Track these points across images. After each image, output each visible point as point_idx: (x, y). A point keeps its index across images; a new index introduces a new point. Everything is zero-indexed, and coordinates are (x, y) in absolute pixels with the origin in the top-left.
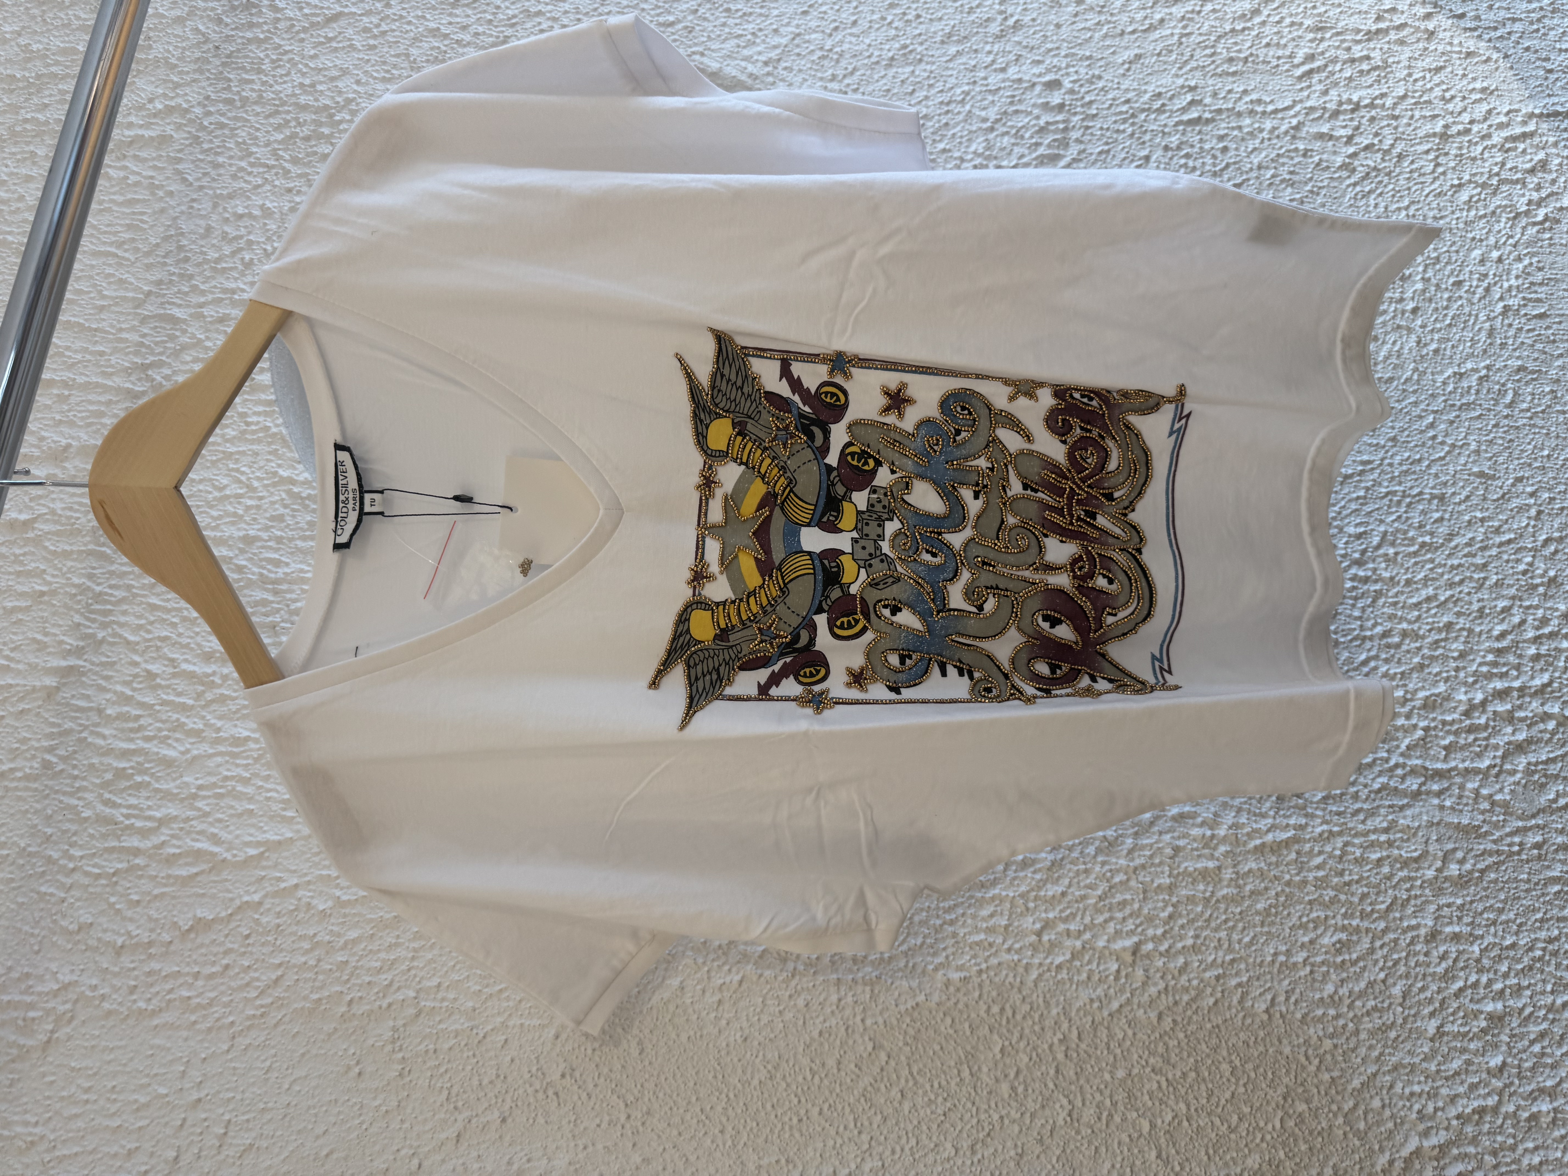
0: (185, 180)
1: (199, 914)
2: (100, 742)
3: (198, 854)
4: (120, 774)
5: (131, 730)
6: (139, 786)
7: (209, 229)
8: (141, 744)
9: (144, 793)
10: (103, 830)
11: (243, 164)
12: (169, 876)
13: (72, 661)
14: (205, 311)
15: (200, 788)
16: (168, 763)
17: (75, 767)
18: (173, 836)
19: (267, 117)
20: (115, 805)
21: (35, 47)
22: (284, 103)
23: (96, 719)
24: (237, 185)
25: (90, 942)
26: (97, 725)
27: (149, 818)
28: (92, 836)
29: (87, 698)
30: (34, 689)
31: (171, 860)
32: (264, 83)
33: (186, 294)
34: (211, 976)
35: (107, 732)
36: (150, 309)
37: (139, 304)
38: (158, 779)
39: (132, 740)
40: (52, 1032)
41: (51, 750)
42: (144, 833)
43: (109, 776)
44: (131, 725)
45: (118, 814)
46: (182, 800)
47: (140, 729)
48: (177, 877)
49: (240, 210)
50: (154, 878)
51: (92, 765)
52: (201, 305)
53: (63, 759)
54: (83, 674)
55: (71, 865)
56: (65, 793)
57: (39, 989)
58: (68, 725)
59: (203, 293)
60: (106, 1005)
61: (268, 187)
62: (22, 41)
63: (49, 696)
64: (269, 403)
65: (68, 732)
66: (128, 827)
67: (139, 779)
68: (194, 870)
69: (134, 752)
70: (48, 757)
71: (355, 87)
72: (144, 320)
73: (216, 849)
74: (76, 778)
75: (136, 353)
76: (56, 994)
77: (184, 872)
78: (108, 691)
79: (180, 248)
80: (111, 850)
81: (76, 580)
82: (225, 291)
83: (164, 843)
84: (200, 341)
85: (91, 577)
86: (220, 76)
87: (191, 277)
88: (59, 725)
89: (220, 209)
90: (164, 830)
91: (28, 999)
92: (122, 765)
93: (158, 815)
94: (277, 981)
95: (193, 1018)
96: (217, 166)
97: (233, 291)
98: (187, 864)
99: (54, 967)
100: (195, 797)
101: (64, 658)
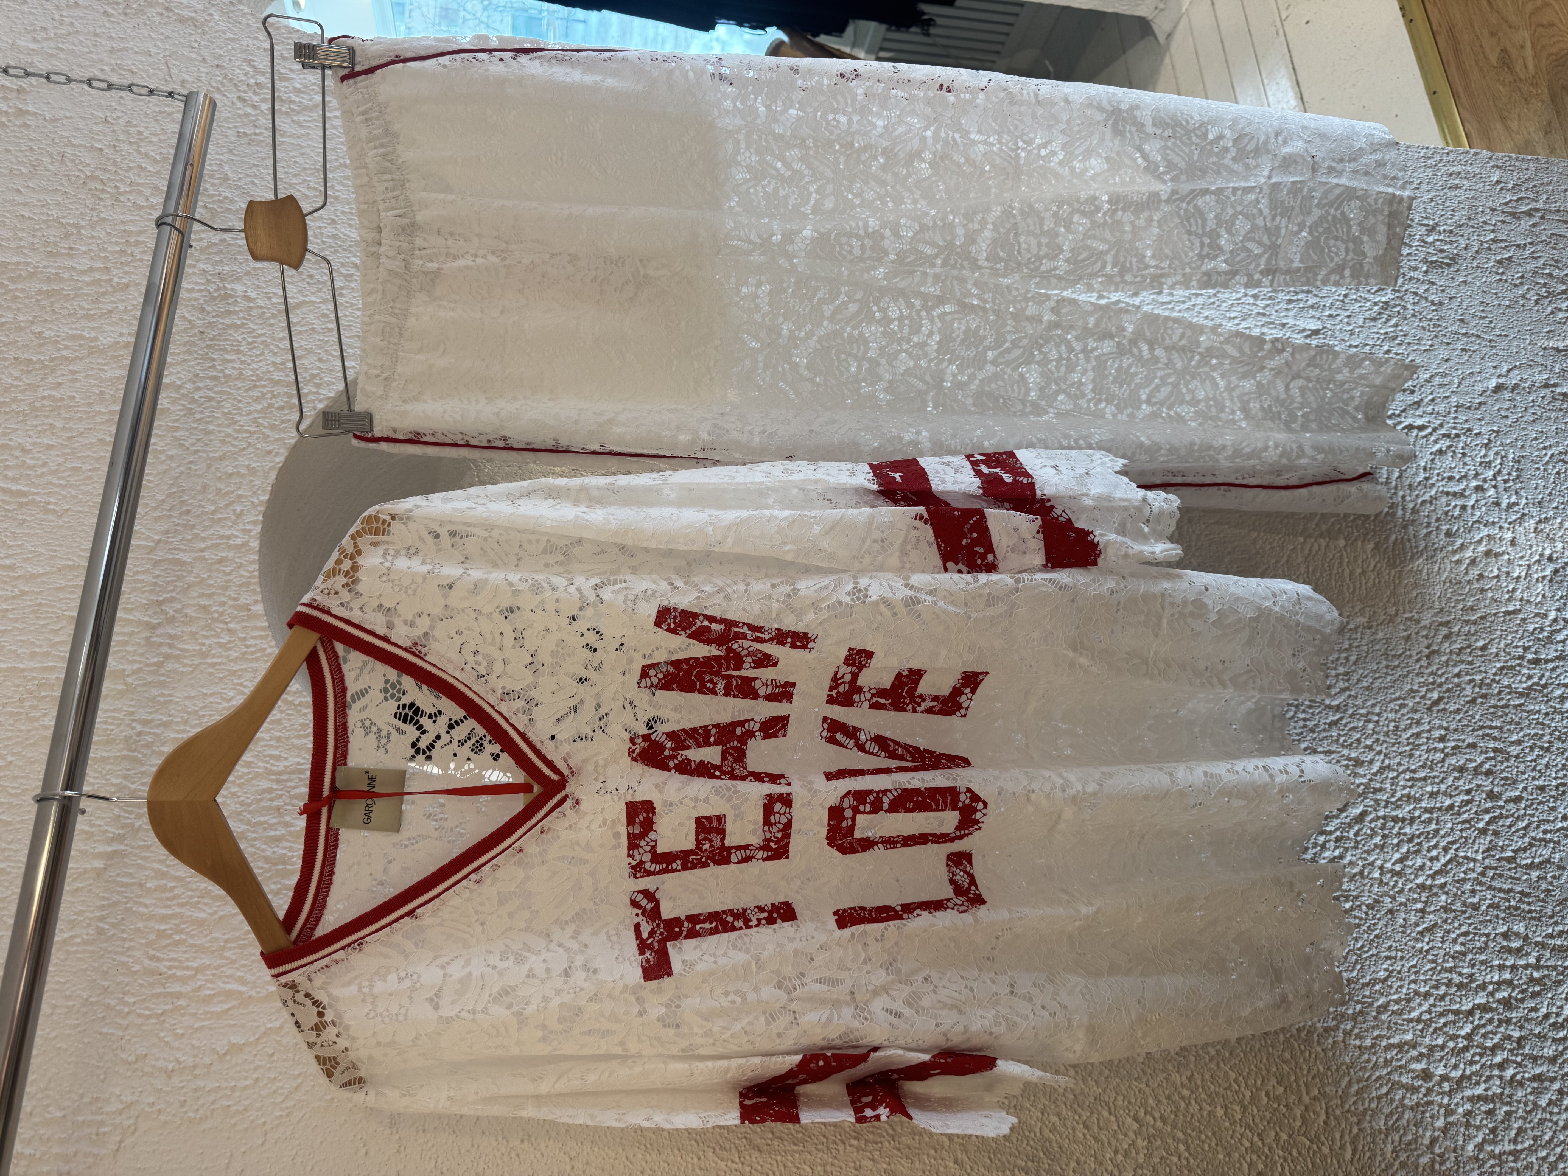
0: (182, 445)
1: (233, 1040)
2: (143, 910)
3: (229, 994)
4: (161, 934)
5: (168, 899)
6: (177, 943)
7: (205, 487)
8: (178, 910)
9: (182, 948)
10: (150, 980)
11: (229, 431)
12: (206, 1013)
13: (116, 847)
14: (207, 554)
15: (226, 941)
16: (200, 923)
17: (123, 931)
18: (207, 981)
19: (246, 391)
20: (158, 959)
21: (47, 333)
22: (260, 379)
23: (138, 891)
24: (225, 448)
25: (147, 1070)
26: (140, 896)
27: (187, 968)
28: (141, 985)
29: (130, 875)
30: (86, 871)
31: (207, 1000)
32: (243, 362)
33: (190, 541)
34: (244, 1088)
35: (148, 902)
36: (160, 554)
37: (151, 551)
38: (192, 937)
39: (169, 907)
40: (120, 1142)
41: (102, 919)
42: (184, 980)
43: (152, 937)
44: (168, 895)
45: (162, 967)
46: (213, 952)
47: (176, 897)
48: (212, 1013)
49: (230, 470)
50: (193, 1015)
51: (138, 930)
52: (202, 550)
53: (114, 925)
54: (125, 856)
55: (126, 1010)
56: (116, 953)
57: (107, 1109)
58: (115, 898)
59: (204, 539)
60: (162, 1118)
61: (251, 450)
62: (37, 329)
63: (98, 875)
64: (263, 629)
65: (115, 904)
66: (170, 977)
67: (177, 937)
68: (227, 1006)
69: (173, 916)
70: (101, 925)
71: (318, 364)
72: (156, 563)
73: (243, 989)
74: (124, 940)
75: (151, 592)
76: (120, 1113)
77: (218, 1009)
78: (145, 868)
79: (183, 503)
80: (157, 996)
81: (115, 781)
82: (222, 537)
83: (200, 987)
84: (203, 580)
85: (125, 777)
86: (205, 357)
87: (193, 527)
88: (108, 899)
89: (213, 469)
90: (199, 976)
91: (99, 1118)
92: (163, 927)
93: (195, 965)
94: (297, 1088)
95: (233, 1122)
96: (207, 433)
97: (229, 537)
98: (220, 1002)
99: (117, 1091)
100: (223, 949)
101: (108, 844)
